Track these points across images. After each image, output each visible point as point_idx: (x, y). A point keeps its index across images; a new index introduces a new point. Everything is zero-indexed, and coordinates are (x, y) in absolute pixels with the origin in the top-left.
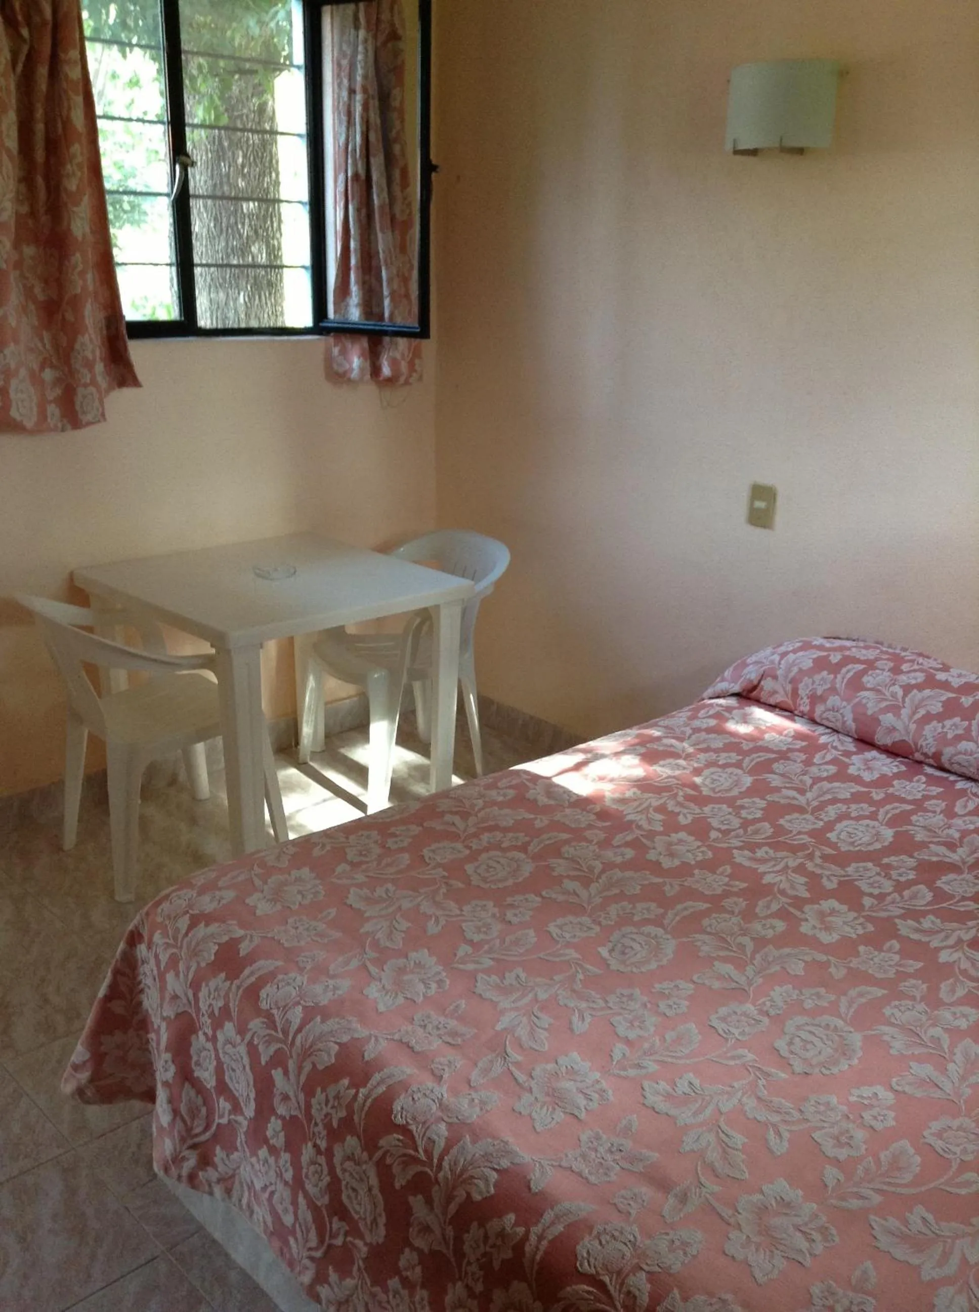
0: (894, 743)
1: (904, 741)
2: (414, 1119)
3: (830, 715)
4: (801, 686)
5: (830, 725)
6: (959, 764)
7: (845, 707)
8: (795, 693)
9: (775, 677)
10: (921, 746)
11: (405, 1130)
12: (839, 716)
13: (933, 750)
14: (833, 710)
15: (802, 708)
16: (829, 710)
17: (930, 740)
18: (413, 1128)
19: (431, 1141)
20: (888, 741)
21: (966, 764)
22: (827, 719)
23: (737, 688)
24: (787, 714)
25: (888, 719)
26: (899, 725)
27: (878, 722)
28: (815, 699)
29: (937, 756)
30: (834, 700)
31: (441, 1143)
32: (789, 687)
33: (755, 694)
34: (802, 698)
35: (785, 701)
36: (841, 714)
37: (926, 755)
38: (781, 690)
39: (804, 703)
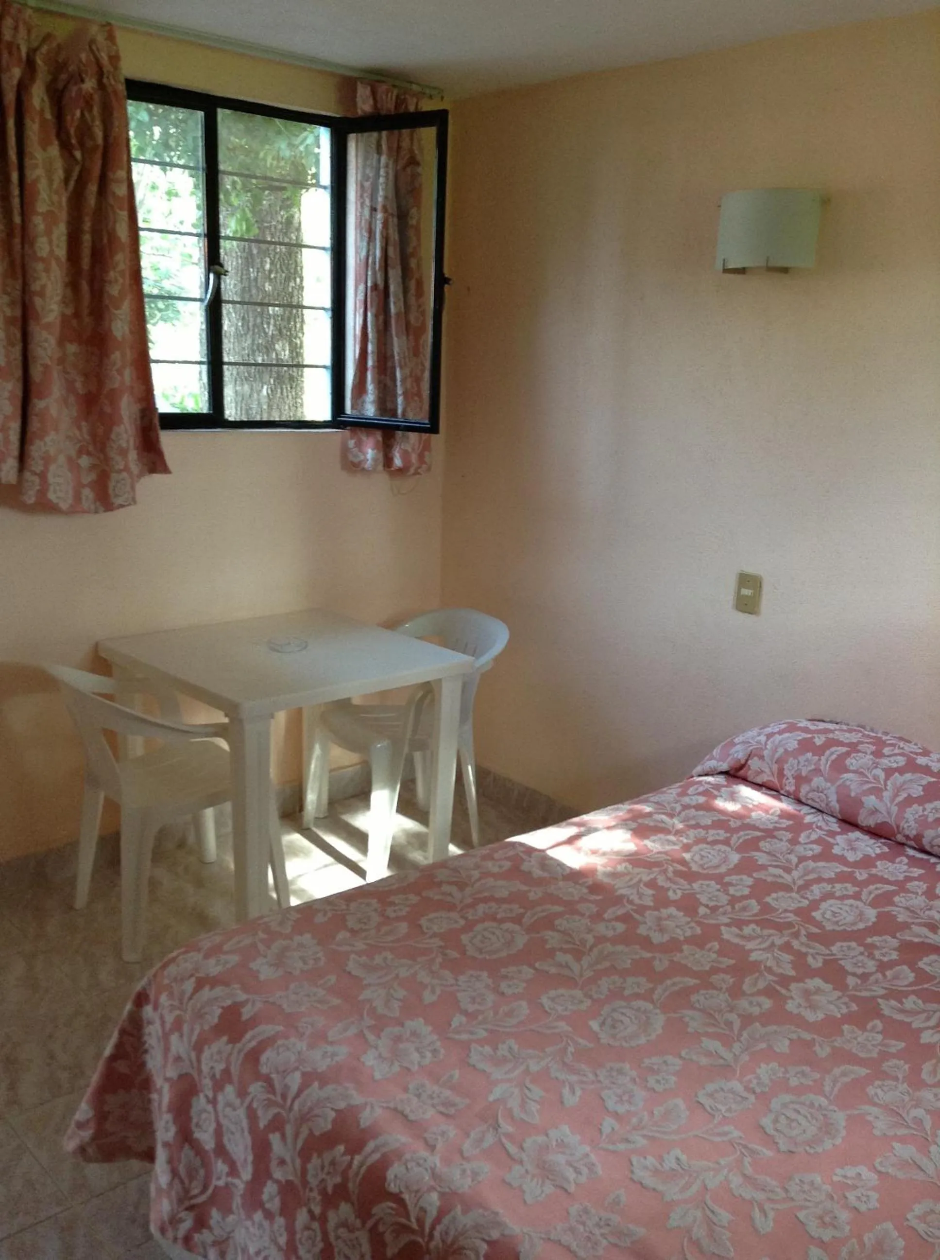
0: (877, 824)
1: (888, 823)
2: (407, 1187)
3: (814, 795)
4: (786, 766)
5: (815, 805)
7: (829, 788)
8: (781, 774)
9: (762, 757)
10: (903, 829)
11: (398, 1199)
12: (824, 797)
13: (914, 832)
15: (787, 788)
16: (814, 791)
17: (912, 823)
18: (406, 1196)
19: (423, 1210)
20: (871, 822)
22: (813, 800)
23: (725, 767)
24: (773, 793)
25: (871, 801)
26: (881, 807)
27: (861, 803)
28: (800, 779)
29: (918, 838)
30: (817, 781)
31: (433, 1213)
32: (775, 767)
33: (742, 773)
34: (787, 779)
35: (771, 781)
36: (825, 795)
37: (907, 837)
38: (767, 770)
39: (790, 783)
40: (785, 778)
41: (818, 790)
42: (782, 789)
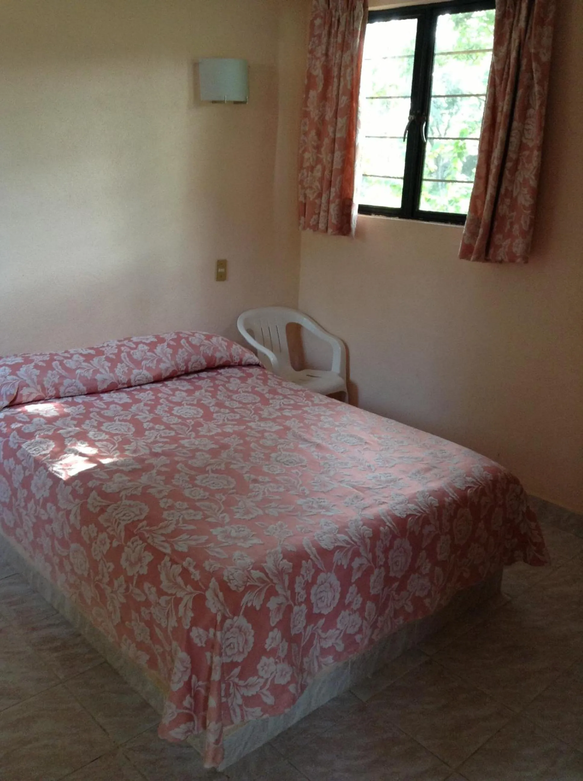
0: (108, 386)
1: (113, 382)
3: (69, 389)
4: (45, 383)
5: (70, 395)
6: (139, 380)
7: (75, 382)
8: (44, 389)
9: (28, 386)
10: (121, 381)
12: (75, 388)
13: (127, 380)
14: (69, 386)
15: (50, 394)
16: (67, 387)
17: (123, 377)
20: (105, 386)
21: (141, 379)
22: (69, 392)
23: (6, 403)
24: (42, 401)
25: (99, 377)
26: (105, 377)
27: (95, 380)
28: (56, 387)
29: (129, 381)
30: (66, 382)
31: (347, 538)
32: (39, 387)
33: (17, 401)
34: (48, 389)
35: (39, 396)
36: (75, 386)
37: (124, 384)
38: (35, 391)
39: (50, 391)
40: (46, 390)
41: (70, 386)
42: (46, 397)
